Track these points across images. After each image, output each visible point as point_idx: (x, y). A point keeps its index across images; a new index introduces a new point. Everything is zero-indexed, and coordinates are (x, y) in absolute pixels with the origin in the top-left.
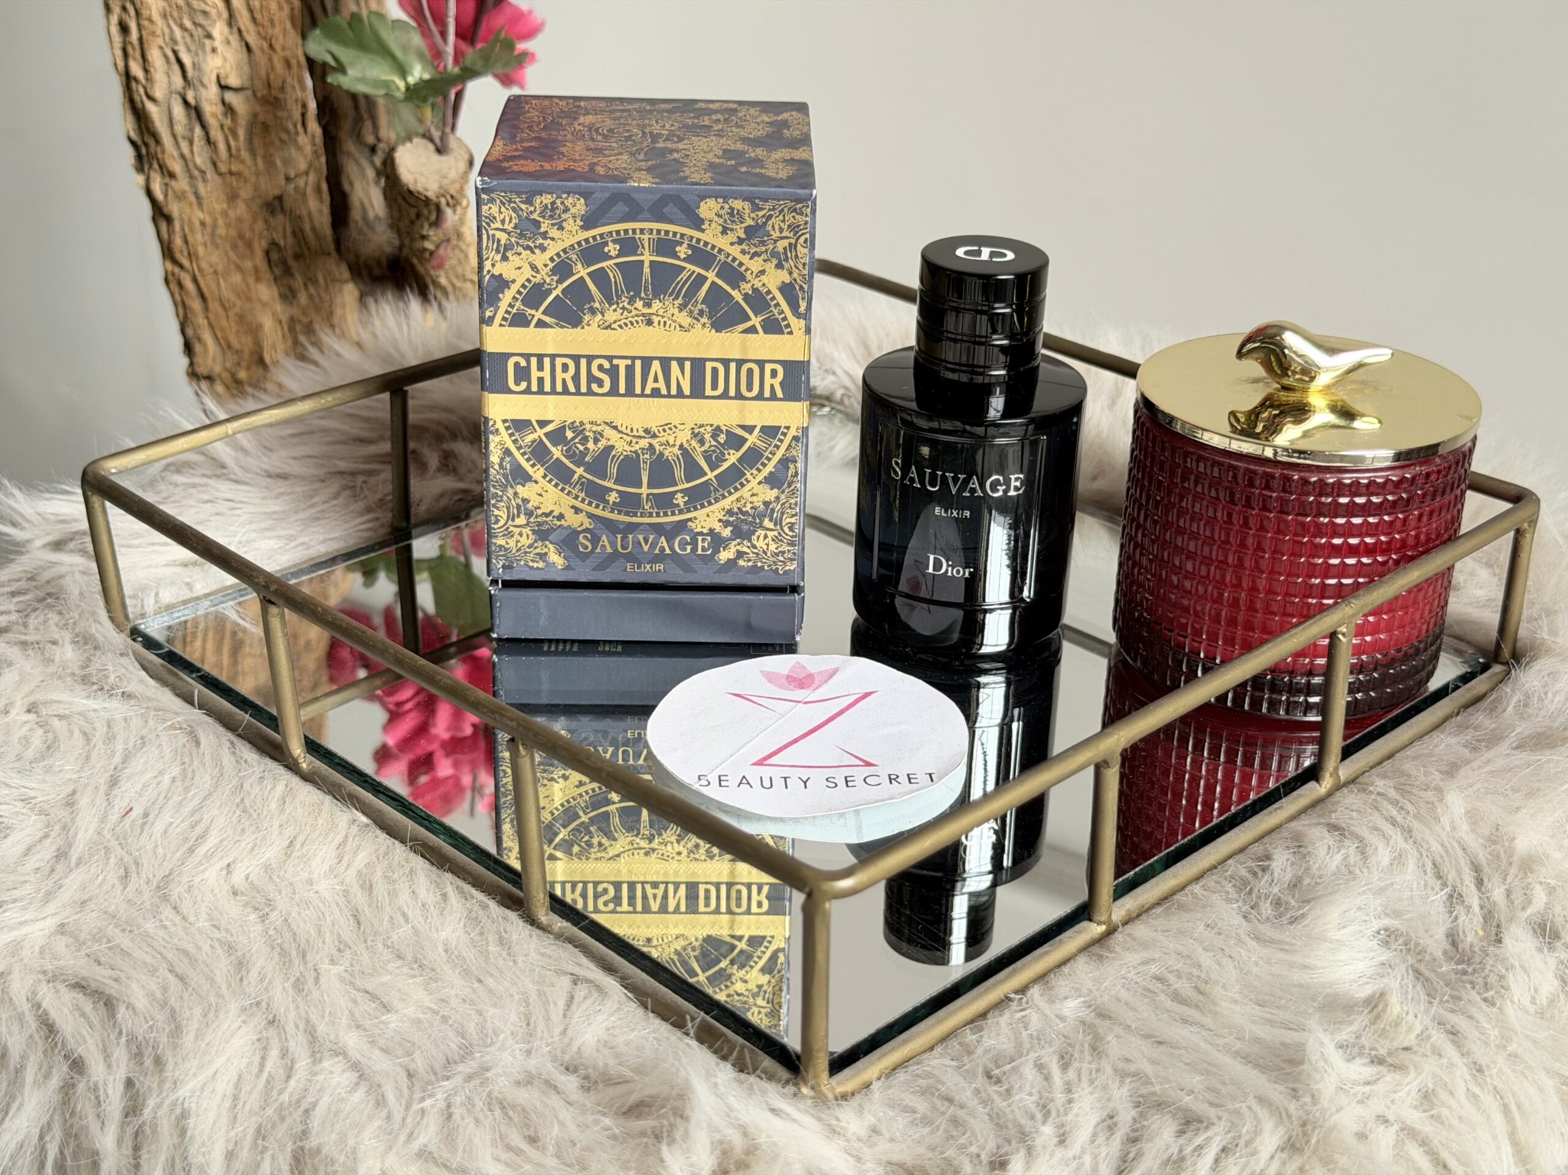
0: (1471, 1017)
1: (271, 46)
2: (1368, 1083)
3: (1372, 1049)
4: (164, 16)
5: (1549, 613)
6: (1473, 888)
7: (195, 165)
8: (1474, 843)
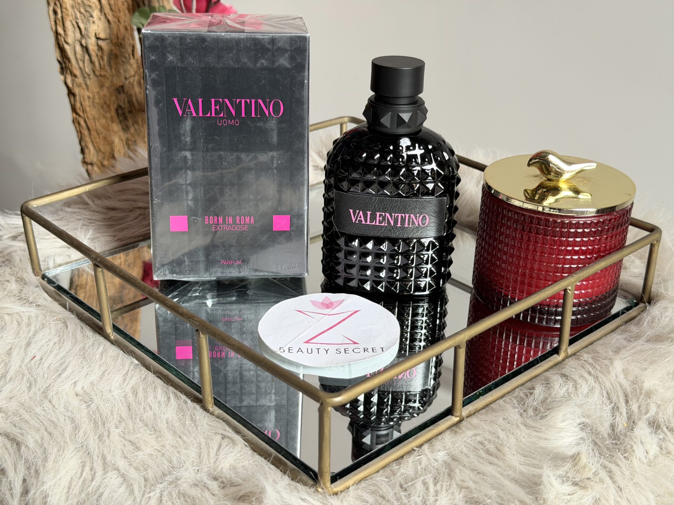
0: (618, 465)
1: (119, 21)
3: (573, 478)
4: (73, 7)
5: (665, 281)
6: (624, 404)
7: (86, 72)
8: (626, 384)
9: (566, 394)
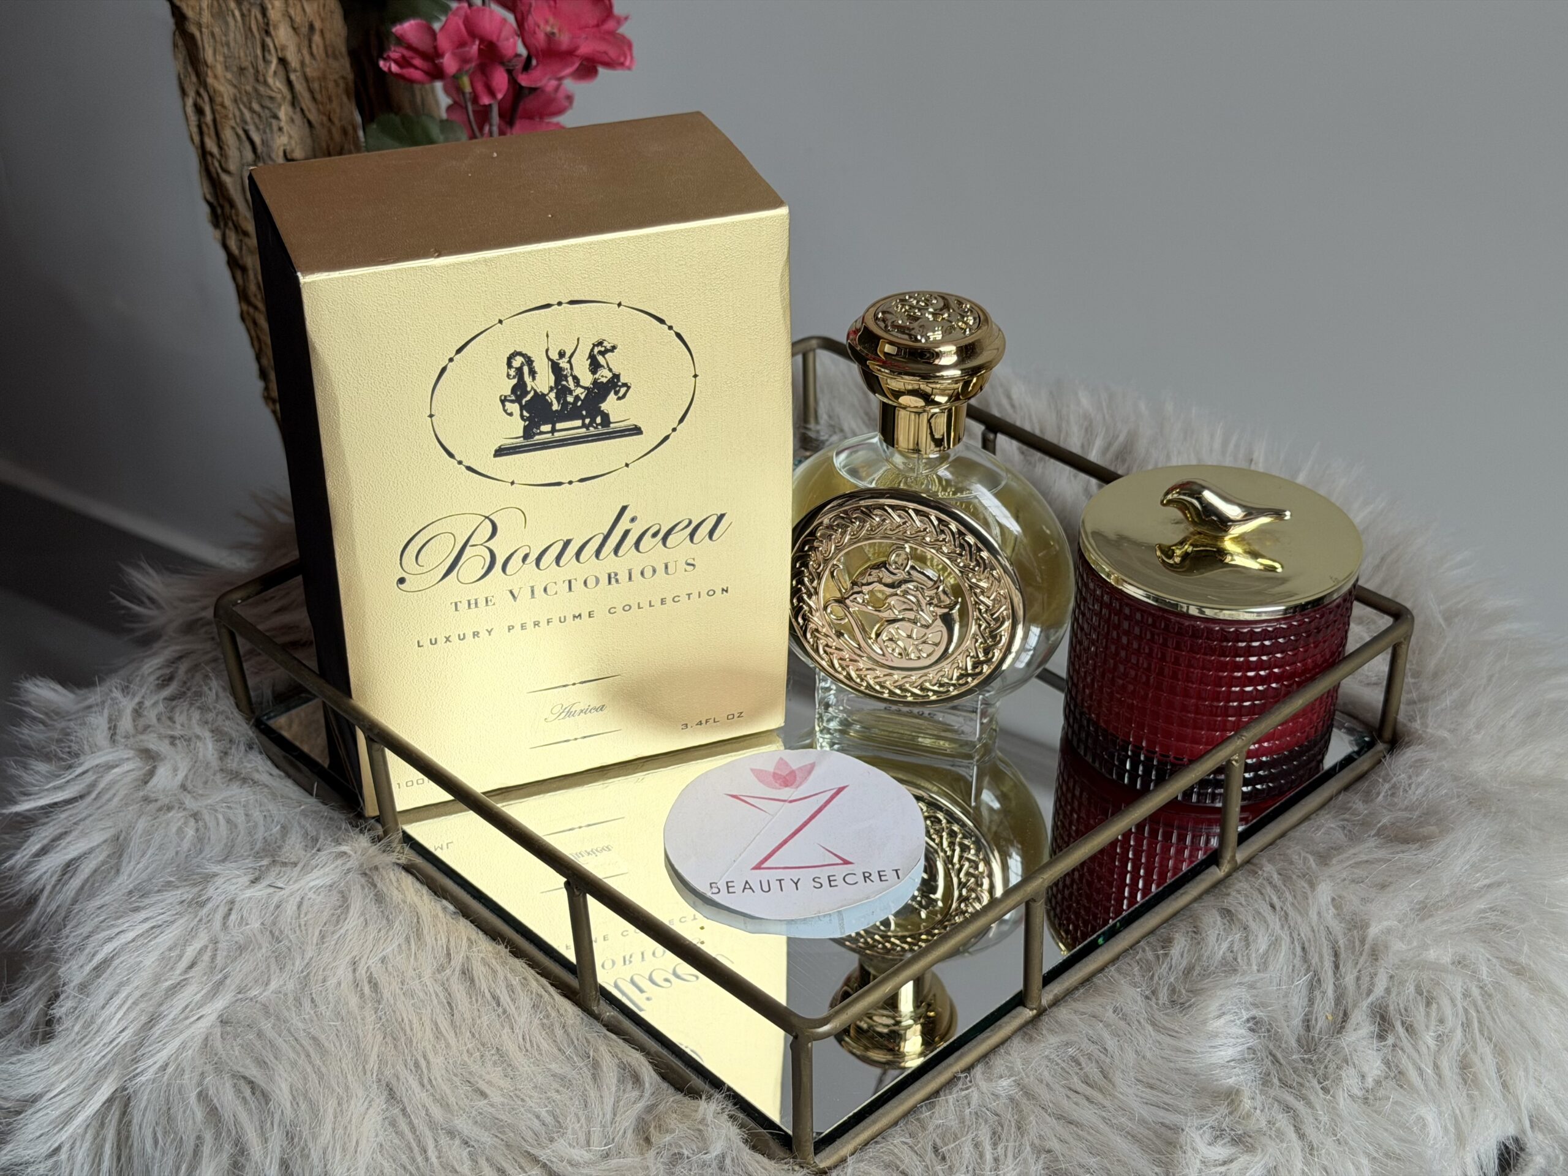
2: (1224, 1163)
4: (235, 101)
6: (1330, 973)
8: (1338, 928)
9: (1228, 954)
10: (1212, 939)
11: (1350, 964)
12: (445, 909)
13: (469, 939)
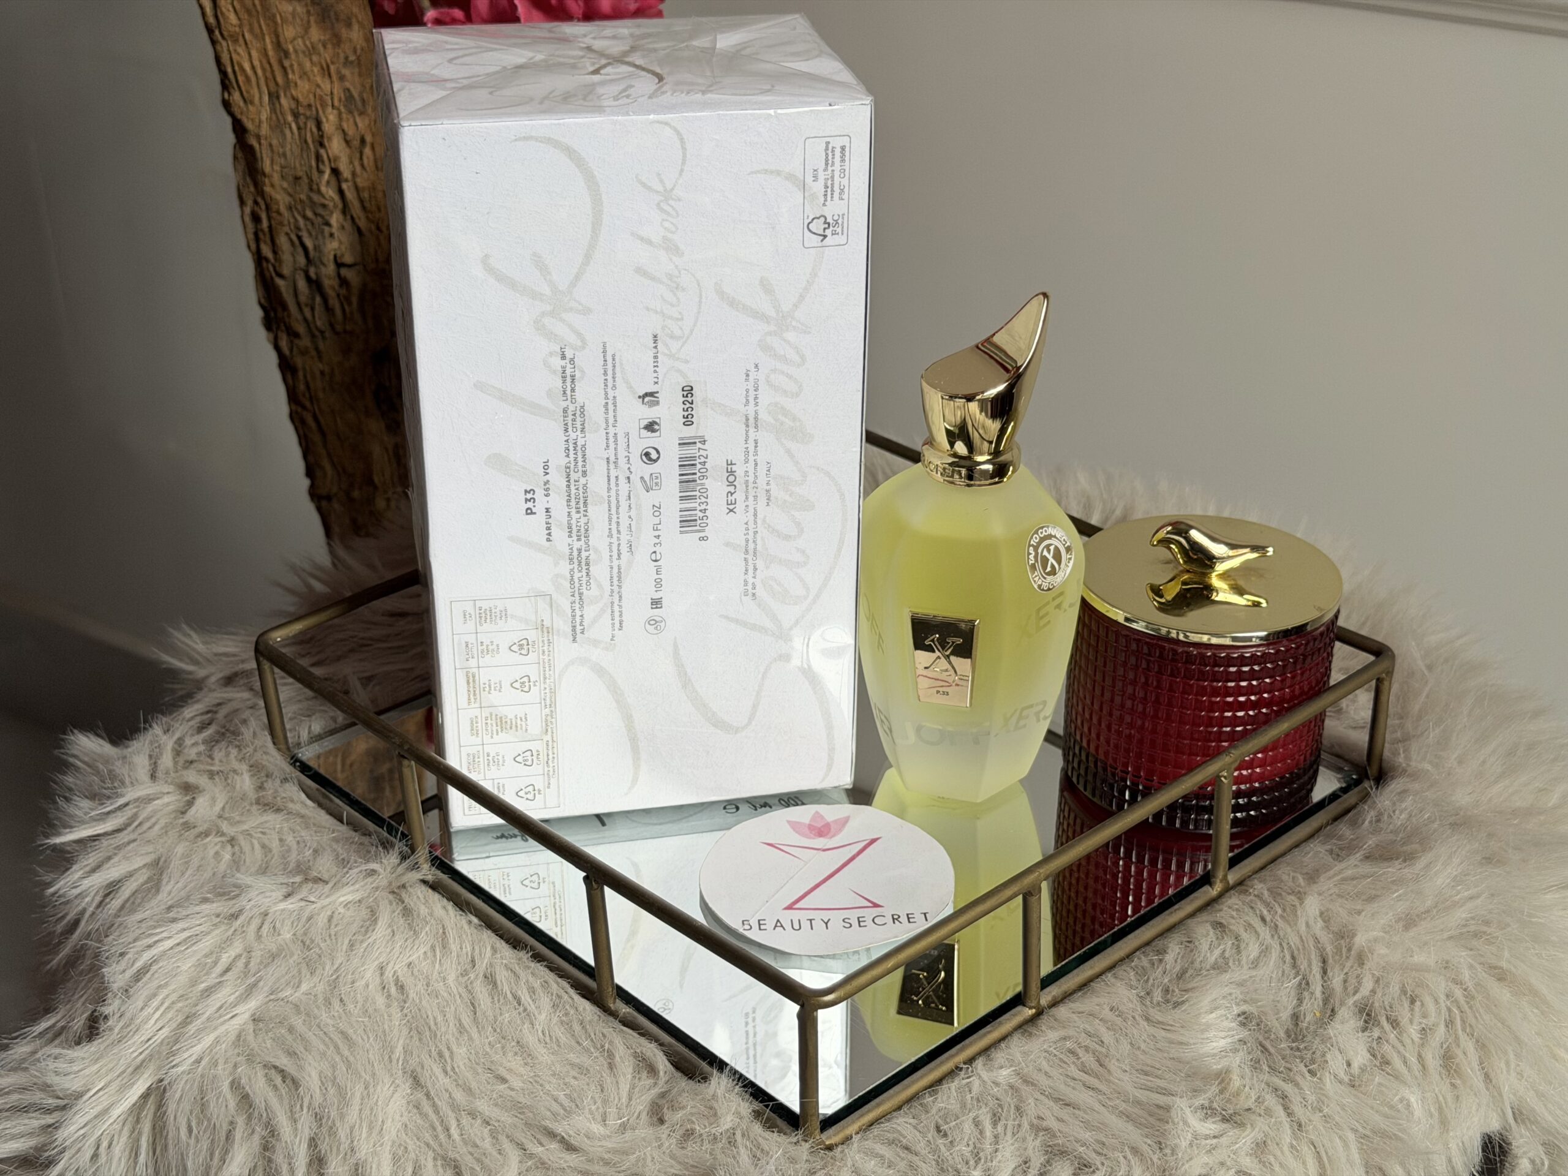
0: (1297, 1085)
1: (378, 229)
2: (1215, 1137)
3: (1223, 1110)
4: (290, 208)
6: (1318, 976)
7: (317, 328)
8: (1325, 938)
9: (1221, 960)
10: (1204, 946)
11: (1337, 970)
12: (470, 922)
13: (492, 947)
